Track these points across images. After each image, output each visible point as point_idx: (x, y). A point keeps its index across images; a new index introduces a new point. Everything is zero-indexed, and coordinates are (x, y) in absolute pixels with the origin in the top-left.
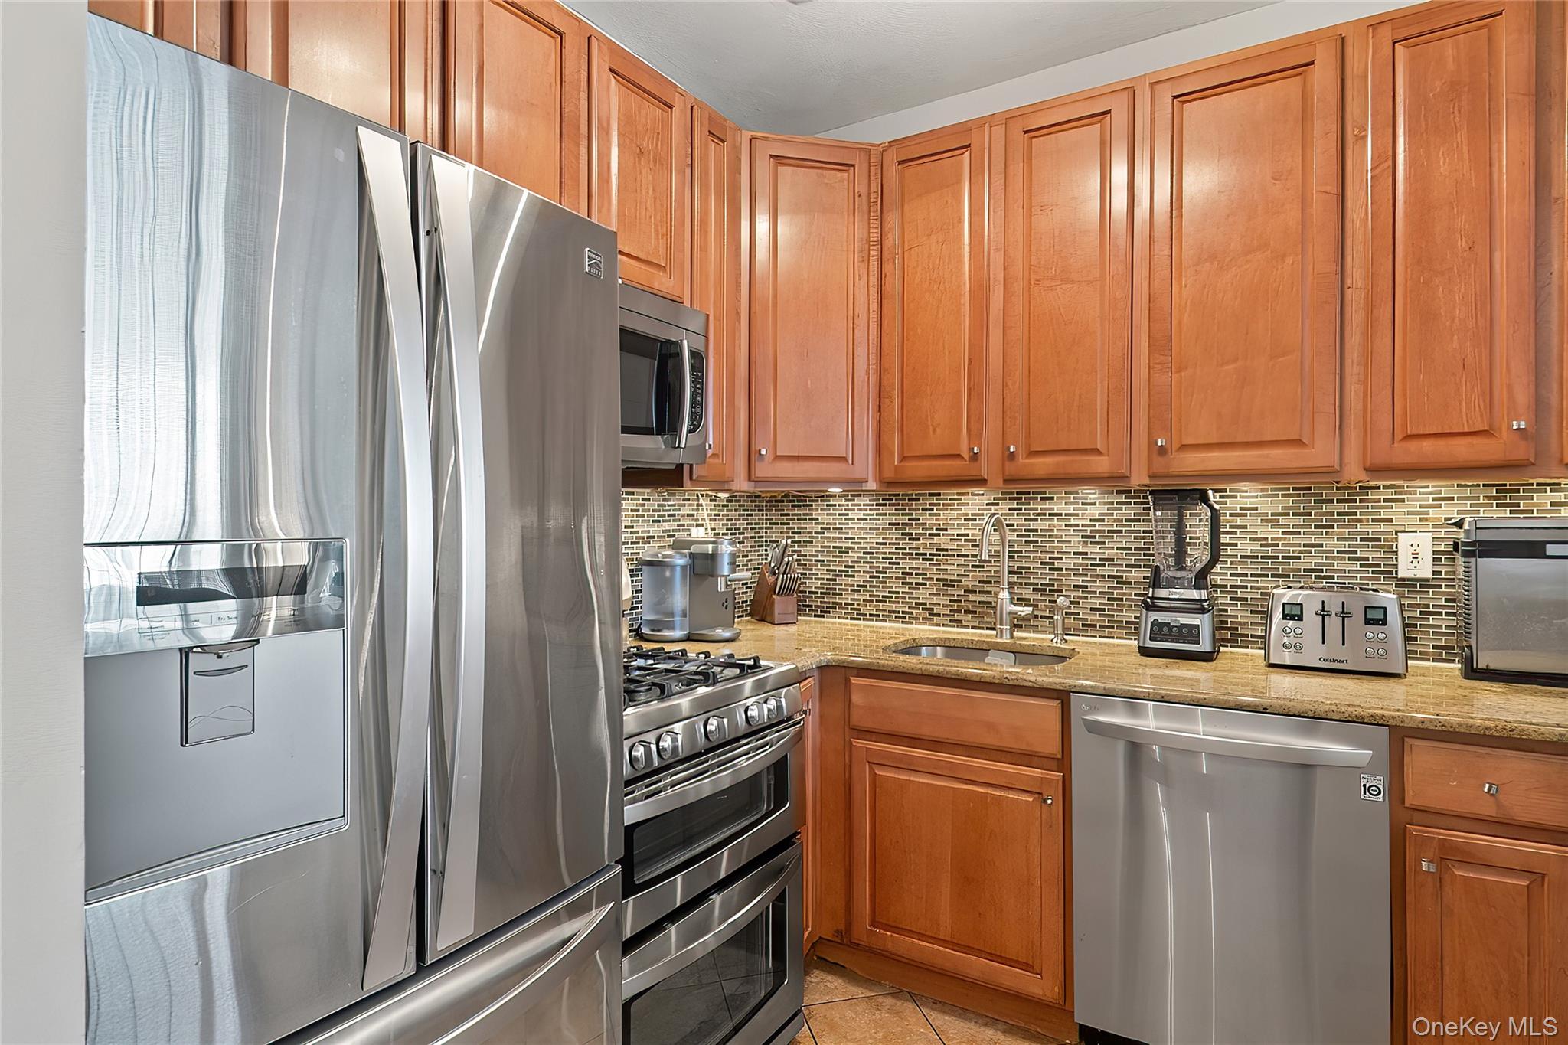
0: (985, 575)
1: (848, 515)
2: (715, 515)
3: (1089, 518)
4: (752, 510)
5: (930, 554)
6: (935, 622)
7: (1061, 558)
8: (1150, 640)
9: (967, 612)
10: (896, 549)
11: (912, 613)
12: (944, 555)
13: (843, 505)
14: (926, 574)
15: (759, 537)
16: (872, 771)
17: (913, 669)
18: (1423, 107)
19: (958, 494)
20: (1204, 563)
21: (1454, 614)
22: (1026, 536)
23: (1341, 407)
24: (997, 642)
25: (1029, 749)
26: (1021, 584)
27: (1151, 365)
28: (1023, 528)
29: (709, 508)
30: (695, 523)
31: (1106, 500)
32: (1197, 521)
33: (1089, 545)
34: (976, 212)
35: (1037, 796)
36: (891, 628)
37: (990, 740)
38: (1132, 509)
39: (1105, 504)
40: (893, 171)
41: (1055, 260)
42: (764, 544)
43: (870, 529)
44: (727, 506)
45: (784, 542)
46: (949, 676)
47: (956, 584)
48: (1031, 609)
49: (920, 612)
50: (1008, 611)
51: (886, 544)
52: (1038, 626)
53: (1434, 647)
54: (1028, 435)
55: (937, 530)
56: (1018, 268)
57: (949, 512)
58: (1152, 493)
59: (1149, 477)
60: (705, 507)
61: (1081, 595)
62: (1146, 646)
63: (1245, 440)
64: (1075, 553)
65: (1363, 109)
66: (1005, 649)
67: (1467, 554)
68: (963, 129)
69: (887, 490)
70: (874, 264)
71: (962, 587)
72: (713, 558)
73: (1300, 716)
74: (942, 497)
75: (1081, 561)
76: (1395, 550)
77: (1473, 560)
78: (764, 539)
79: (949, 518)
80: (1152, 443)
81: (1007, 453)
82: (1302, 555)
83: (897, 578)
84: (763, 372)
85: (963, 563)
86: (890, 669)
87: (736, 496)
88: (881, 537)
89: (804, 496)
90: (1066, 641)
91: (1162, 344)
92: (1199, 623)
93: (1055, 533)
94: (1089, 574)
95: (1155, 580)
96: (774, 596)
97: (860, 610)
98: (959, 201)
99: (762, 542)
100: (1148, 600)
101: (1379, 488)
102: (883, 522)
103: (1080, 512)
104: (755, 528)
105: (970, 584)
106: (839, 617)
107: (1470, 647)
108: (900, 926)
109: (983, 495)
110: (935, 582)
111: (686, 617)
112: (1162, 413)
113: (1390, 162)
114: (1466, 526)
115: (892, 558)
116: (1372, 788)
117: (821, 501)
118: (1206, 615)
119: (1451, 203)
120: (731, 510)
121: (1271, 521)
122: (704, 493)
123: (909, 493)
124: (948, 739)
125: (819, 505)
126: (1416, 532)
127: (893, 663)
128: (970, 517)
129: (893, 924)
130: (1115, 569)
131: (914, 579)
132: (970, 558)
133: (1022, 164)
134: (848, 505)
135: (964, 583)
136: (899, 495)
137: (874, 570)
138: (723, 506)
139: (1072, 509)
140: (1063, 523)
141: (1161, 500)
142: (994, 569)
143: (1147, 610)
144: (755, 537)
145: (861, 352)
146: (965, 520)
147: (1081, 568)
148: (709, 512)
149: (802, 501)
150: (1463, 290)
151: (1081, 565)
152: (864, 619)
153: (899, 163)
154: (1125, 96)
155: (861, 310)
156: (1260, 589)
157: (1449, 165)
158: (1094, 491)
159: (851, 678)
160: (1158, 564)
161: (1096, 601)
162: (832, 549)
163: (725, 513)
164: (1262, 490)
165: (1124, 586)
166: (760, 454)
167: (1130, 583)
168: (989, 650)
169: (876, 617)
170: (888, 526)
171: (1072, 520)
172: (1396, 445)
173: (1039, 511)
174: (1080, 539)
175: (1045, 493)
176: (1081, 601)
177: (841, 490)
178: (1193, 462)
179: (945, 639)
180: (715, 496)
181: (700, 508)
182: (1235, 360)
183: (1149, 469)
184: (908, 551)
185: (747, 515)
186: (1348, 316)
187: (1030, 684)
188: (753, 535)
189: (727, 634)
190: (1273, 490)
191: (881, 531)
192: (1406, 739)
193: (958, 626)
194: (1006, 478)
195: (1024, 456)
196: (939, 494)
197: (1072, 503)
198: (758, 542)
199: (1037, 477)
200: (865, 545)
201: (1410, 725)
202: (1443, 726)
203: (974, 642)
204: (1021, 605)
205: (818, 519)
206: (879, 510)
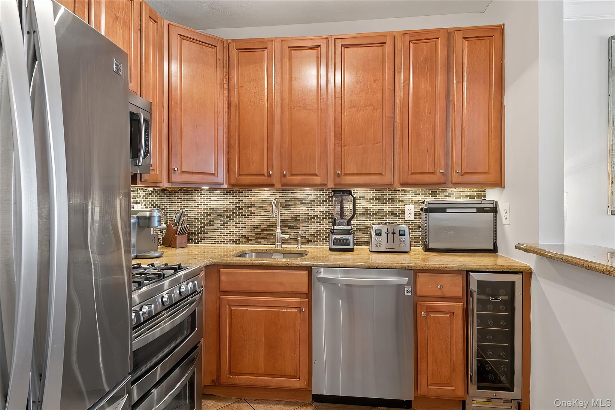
0: (270, 223)
1: (210, 198)
2: (146, 198)
3: (309, 200)
4: (163, 196)
5: (247, 215)
6: (249, 243)
7: (299, 216)
8: (333, 245)
9: (263, 238)
10: (232, 213)
11: (239, 240)
12: (253, 215)
13: (208, 194)
14: (245, 223)
15: (166, 209)
16: (230, 308)
17: (249, 263)
18: (417, 65)
19: (259, 190)
20: (350, 217)
21: (420, 231)
22: (286, 207)
23: (394, 162)
24: (276, 250)
25: (296, 291)
26: (284, 226)
27: (335, 144)
28: (285, 204)
29: (143, 195)
30: (136, 202)
31: (315, 194)
32: (347, 202)
33: (309, 210)
34: (269, 76)
35: (298, 309)
36: (230, 247)
37: (281, 289)
38: (324, 197)
39: (315, 195)
40: (234, 52)
41: (301, 100)
42: (169, 212)
43: (221, 205)
44: (152, 194)
45: (181, 211)
46: (264, 265)
47: (258, 227)
48: (289, 236)
49: (243, 239)
50: (280, 237)
51: (228, 211)
52: (290, 242)
53: (415, 242)
54: (291, 168)
55: (250, 205)
56: (286, 101)
57: (255, 197)
58: (333, 191)
59: (334, 185)
60: (141, 195)
61: (306, 229)
62: (332, 247)
63: (365, 173)
64: (304, 214)
65: (400, 61)
66: (279, 252)
67: (426, 212)
68: (263, 41)
69: (232, 188)
70: (226, 91)
71: (261, 228)
72: (149, 219)
73: (387, 269)
74: (252, 191)
75: (306, 217)
76: (404, 211)
77: (427, 214)
78: (169, 210)
79: (255, 200)
80: (335, 172)
81: (283, 174)
82: (378, 213)
83: (233, 225)
84: (175, 133)
85: (261, 218)
86: (239, 264)
87: (156, 190)
88: (226, 208)
89: (189, 190)
90: (302, 248)
91: (338, 136)
92: (349, 238)
93: (297, 206)
94: (309, 221)
95: (334, 223)
96: (176, 236)
97: (216, 240)
98: (263, 70)
99: (168, 211)
100: (332, 230)
101: (400, 190)
102: (227, 202)
103: (306, 198)
104: (165, 205)
105: (264, 227)
106: (206, 243)
107: (426, 242)
108: (242, 372)
109: (269, 191)
110: (249, 226)
111: (135, 247)
112: (338, 162)
113: (408, 81)
114: (425, 203)
115: (231, 217)
116: (408, 291)
117: (198, 192)
118: (351, 235)
119: (424, 97)
120: (154, 196)
121: (369, 201)
122: (141, 188)
123: (239, 189)
124: (263, 291)
125: (196, 194)
126: (410, 205)
127: (240, 261)
128: (264, 200)
129: (239, 372)
130: (318, 219)
131: (240, 226)
132: (264, 216)
133: (287, 60)
134: (210, 194)
135: (261, 226)
136: (234, 190)
137: (223, 222)
138: (150, 194)
139: (303, 197)
140: (300, 202)
141: (336, 193)
142: (273, 221)
143: (332, 234)
144: (164, 209)
145: (221, 128)
146: (262, 201)
147: (306, 219)
148: (143, 197)
149: (188, 192)
150: (427, 126)
151: (306, 218)
152: (218, 244)
153: (237, 49)
154: (325, 41)
155: (220, 109)
156: (365, 225)
157: (424, 85)
158: (310, 190)
159: (220, 269)
160: (335, 217)
161: (312, 232)
162: (203, 214)
163: (151, 197)
164: (366, 190)
165: (321, 226)
166: (174, 170)
167: (324, 224)
168: (273, 253)
169: (223, 242)
170: (229, 203)
171: (303, 201)
172: (409, 176)
173: (291, 198)
174: (306, 208)
175: (293, 190)
176: (306, 232)
177: (209, 188)
178: (349, 180)
179: (256, 250)
180: (146, 189)
181: (139, 195)
182: (362, 144)
183: (334, 182)
184: (237, 214)
185: (161, 198)
186: (395, 131)
187: (297, 265)
188: (164, 208)
189: (157, 254)
190: (369, 190)
191: (226, 205)
192: (417, 273)
193: (259, 244)
194: (282, 184)
195: (289, 176)
196: (251, 190)
197: (303, 195)
198: (166, 211)
199: (294, 184)
200: (218, 212)
201: (419, 269)
202: (428, 268)
203: (268, 250)
204: (284, 234)
205: (196, 200)
206: (225, 196)
